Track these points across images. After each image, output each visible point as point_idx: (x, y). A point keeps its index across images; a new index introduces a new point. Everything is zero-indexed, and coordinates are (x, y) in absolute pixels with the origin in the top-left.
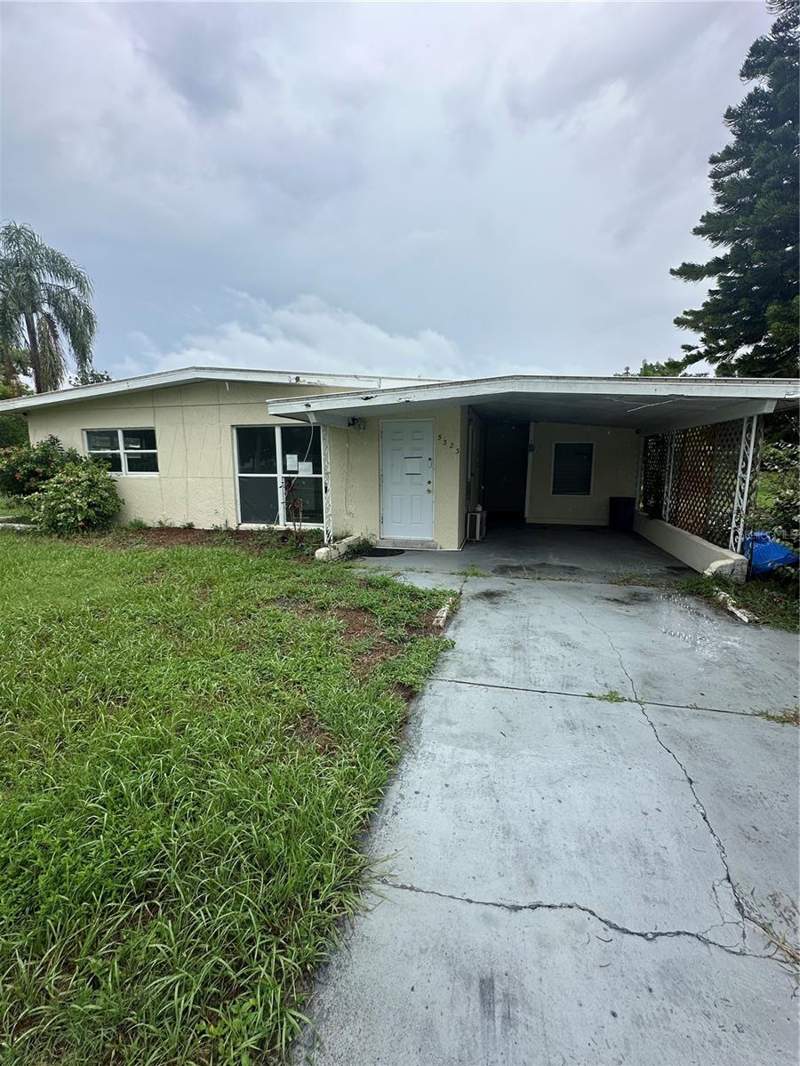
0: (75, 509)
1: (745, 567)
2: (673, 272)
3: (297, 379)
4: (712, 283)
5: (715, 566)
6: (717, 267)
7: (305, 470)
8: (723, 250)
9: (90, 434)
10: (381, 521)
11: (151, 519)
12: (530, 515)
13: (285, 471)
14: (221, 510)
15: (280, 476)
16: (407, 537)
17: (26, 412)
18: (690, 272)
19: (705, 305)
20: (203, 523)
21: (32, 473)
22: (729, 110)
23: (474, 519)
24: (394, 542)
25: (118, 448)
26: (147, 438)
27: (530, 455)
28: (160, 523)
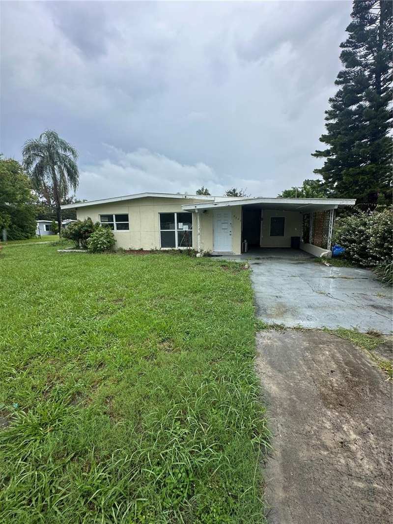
0: (103, 243)
1: (331, 254)
2: (312, 155)
3: (186, 197)
4: (325, 159)
5: (323, 254)
6: (327, 153)
7: (185, 228)
8: (329, 147)
9: (102, 216)
10: (213, 246)
11: (126, 248)
12: (262, 245)
13: (178, 229)
14: (154, 243)
15: (176, 230)
16: (223, 251)
17: (77, 208)
18: (319, 154)
19: (323, 168)
20: (147, 248)
21: (87, 231)
22: (330, 99)
23: (244, 244)
24: (218, 253)
25: (113, 221)
26: (125, 218)
27: (262, 222)
28: (130, 248)
